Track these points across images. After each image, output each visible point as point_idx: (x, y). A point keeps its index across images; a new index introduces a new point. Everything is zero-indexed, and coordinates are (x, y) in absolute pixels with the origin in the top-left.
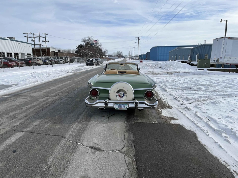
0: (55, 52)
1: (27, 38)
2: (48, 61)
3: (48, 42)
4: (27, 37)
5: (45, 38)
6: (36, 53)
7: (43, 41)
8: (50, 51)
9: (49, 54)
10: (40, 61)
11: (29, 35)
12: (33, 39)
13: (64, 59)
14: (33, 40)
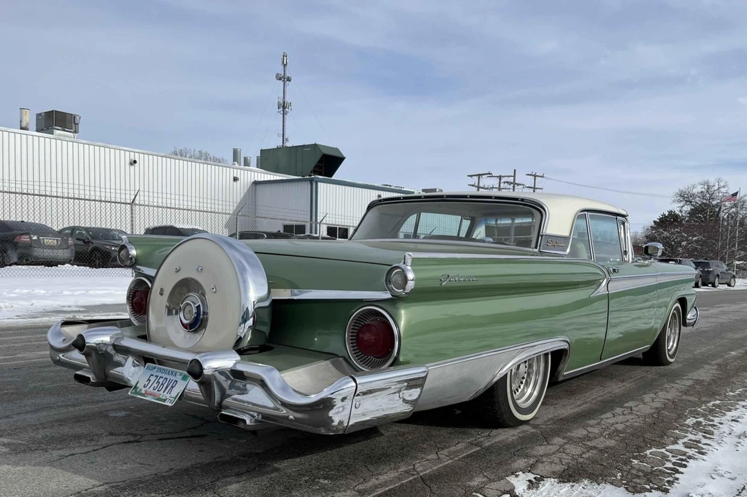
4: (479, 187)
5: (534, 188)
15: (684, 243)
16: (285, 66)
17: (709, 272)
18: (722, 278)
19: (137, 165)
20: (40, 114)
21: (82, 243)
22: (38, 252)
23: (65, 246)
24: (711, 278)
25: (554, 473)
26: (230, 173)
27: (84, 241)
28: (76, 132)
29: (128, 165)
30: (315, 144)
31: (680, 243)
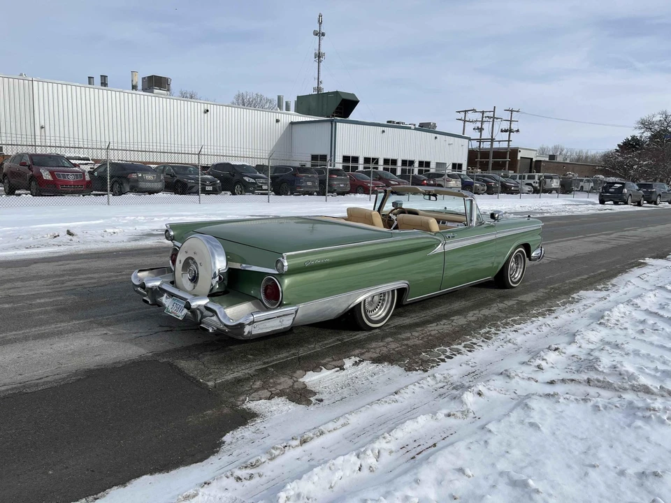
0: (534, 160)
1: (464, 123)
2: (478, 185)
3: (518, 131)
4: (465, 121)
5: (511, 121)
6: (480, 162)
7: (502, 131)
8: (519, 158)
9: (513, 165)
10: (454, 182)
11: (470, 116)
12: (479, 125)
13: (539, 179)
14: (478, 128)
15: (635, 167)
16: (320, 24)
17: (652, 192)
18: (663, 197)
19: (209, 113)
20: (144, 78)
21: (169, 176)
22: (142, 185)
23: (158, 180)
24: (653, 197)
25: (371, 358)
26: (272, 117)
27: (171, 175)
28: (168, 90)
29: (202, 113)
30: (337, 92)
31: (632, 166)
